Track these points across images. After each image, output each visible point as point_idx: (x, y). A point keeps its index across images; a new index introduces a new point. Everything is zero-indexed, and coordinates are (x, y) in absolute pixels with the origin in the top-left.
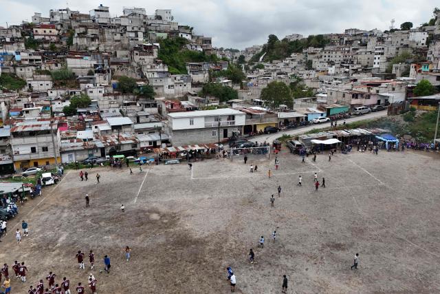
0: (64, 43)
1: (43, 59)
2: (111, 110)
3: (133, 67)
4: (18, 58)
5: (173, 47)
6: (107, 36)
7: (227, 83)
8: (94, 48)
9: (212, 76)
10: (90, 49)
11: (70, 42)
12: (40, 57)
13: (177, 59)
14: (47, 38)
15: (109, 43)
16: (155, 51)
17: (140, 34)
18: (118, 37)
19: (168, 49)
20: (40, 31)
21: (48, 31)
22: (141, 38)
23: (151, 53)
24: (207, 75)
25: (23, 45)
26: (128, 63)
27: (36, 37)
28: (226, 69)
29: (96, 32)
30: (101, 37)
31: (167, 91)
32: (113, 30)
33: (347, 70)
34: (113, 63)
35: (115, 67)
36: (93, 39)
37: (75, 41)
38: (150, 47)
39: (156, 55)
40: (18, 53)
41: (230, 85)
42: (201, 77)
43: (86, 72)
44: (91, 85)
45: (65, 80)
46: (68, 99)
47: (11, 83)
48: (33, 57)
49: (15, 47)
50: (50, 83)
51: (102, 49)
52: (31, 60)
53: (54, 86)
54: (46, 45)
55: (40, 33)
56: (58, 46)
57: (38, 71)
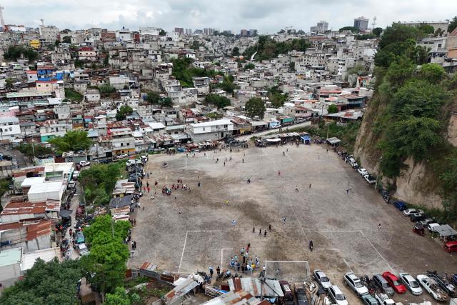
0: (102, 62)
1: (90, 76)
2: (147, 117)
3: (155, 83)
4: (72, 76)
5: (182, 66)
6: (134, 58)
7: (223, 93)
8: (125, 67)
9: (212, 88)
10: (122, 68)
11: (106, 62)
12: (87, 75)
13: (185, 74)
14: (89, 58)
15: (136, 63)
16: (170, 69)
17: (159, 57)
18: (142, 58)
19: (179, 68)
20: (84, 53)
21: (89, 53)
22: (159, 59)
23: (168, 72)
24: (208, 87)
25: (73, 65)
26: (152, 80)
27: (81, 58)
28: (221, 82)
29: (125, 54)
30: (129, 59)
31: (181, 101)
32: (139, 54)
33: (319, 75)
34: (141, 80)
35: (142, 83)
36: (124, 61)
37: (110, 62)
38: (166, 67)
39: (170, 72)
40: (72, 72)
41: (225, 95)
42: (204, 90)
43: (122, 86)
44: (128, 97)
45: (108, 93)
46: (115, 108)
47: (72, 95)
48: (83, 75)
49: (69, 67)
50: (99, 95)
51: (131, 68)
52: (81, 78)
53: (102, 97)
54: (89, 65)
55: (83, 55)
56: (97, 64)
57: (89, 87)
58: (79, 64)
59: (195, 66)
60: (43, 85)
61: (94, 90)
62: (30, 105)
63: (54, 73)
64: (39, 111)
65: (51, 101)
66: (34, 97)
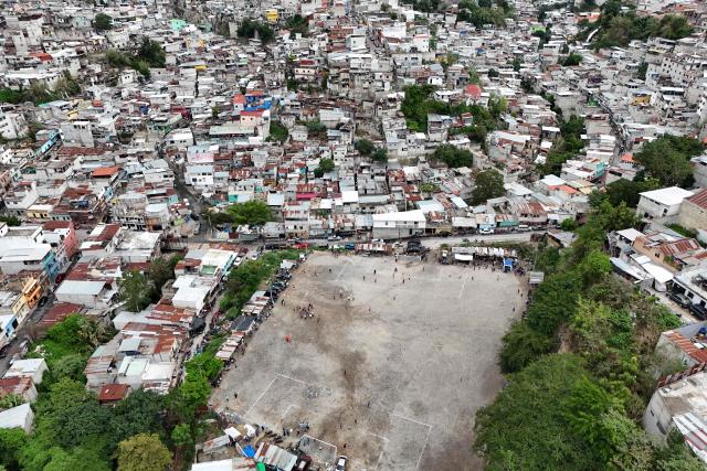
0: (320, 84)
1: (302, 104)
2: (348, 178)
3: (375, 123)
4: (282, 103)
5: (418, 98)
6: (356, 83)
7: (465, 144)
8: (344, 95)
9: (451, 134)
10: (341, 95)
11: (324, 85)
12: (299, 104)
14: (305, 78)
15: (358, 90)
16: (399, 104)
17: (387, 84)
18: (366, 85)
19: (412, 101)
20: (300, 70)
21: (306, 70)
22: (388, 86)
23: (395, 107)
24: (446, 132)
25: (286, 88)
26: (371, 118)
27: (297, 77)
28: (469, 124)
29: (347, 76)
30: (350, 83)
31: (400, 153)
32: (363, 78)
34: (358, 118)
35: (359, 121)
36: (344, 86)
37: (329, 85)
38: (394, 100)
39: (399, 107)
40: (283, 98)
41: (467, 146)
42: (439, 137)
43: (334, 125)
44: (337, 143)
45: (317, 132)
46: (318, 156)
47: (278, 132)
48: (294, 103)
49: (280, 91)
50: (306, 135)
51: (351, 96)
52: (292, 106)
53: (309, 137)
54: (304, 86)
55: (300, 73)
56: (314, 86)
57: (298, 121)
58: (293, 85)
59: (436, 97)
60: (247, 118)
61: (302, 127)
62: (231, 145)
63: (262, 101)
64: (238, 154)
65: (253, 141)
66: (236, 135)
